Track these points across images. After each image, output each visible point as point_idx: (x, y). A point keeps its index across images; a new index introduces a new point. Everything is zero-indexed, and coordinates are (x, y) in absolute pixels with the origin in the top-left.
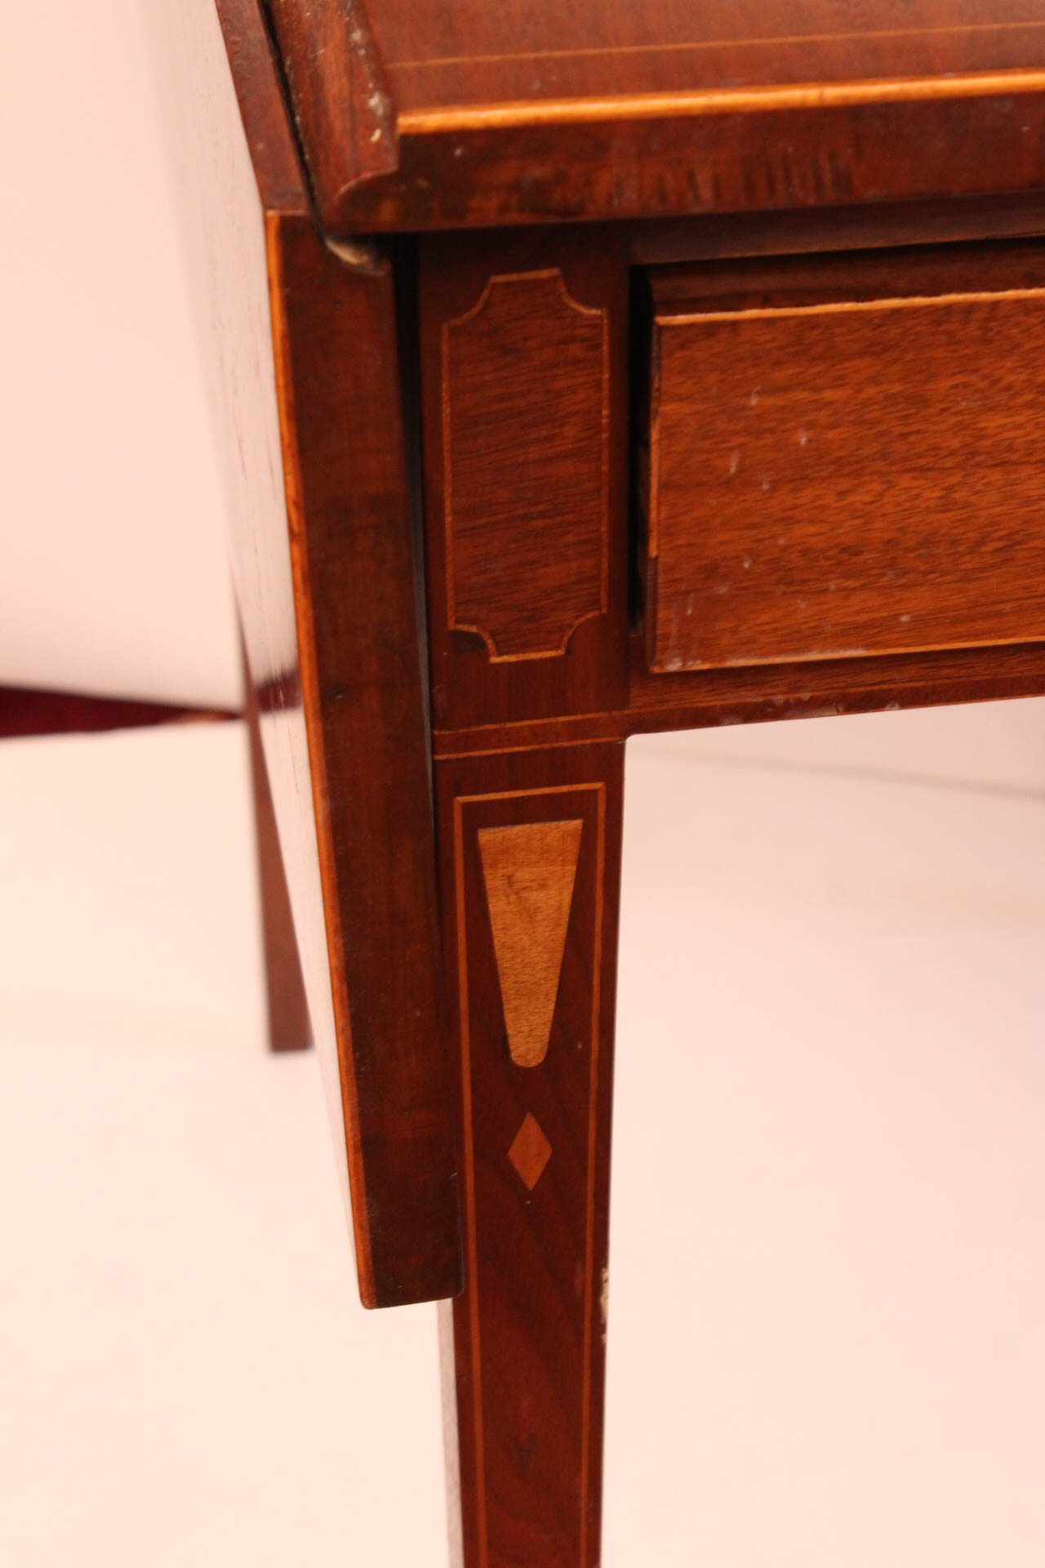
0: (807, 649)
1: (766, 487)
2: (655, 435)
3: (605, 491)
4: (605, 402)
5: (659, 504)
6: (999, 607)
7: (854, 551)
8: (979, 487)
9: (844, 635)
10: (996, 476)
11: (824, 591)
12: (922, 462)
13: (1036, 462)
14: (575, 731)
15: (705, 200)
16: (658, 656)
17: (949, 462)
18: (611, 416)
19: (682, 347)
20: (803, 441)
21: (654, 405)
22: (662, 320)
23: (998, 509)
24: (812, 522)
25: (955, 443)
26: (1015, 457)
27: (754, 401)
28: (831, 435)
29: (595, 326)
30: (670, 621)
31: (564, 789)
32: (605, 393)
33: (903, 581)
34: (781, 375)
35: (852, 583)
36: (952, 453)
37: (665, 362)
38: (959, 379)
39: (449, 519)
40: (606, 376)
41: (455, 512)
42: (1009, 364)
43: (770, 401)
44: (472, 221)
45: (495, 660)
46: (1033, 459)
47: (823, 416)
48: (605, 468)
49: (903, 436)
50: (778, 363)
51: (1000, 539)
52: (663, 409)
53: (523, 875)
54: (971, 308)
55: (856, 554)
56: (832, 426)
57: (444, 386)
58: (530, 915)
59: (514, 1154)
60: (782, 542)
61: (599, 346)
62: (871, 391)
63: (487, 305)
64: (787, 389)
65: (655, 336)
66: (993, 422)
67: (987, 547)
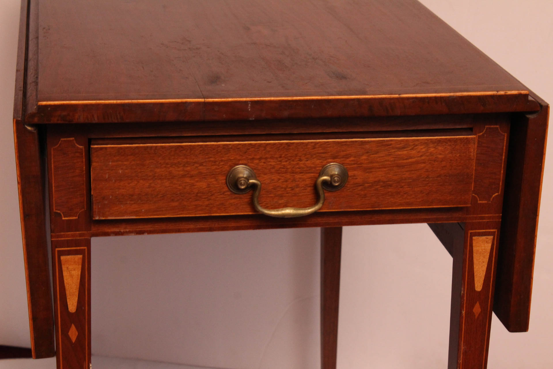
0: (124, 216)
1: (114, 181)
3: (85, 184)
4: (84, 166)
5: (93, 184)
6: (162, 209)
7: (132, 195)
8: (156, 183)
9: (131, 214)
10: (159, 181)
11: (127, 204)
12: (144, 178)
13: (167, 179)
14: (80, 235)
15: (96, 120)
16: (94, 216)
17: (150, 178)
18: (85, 168)
19: (96, 152)
20: (121, 172)
21: (91, 164)
22: (92, 147)
23: (160, 188)
24: (123, 189)
25: (151, 174)
26: (163, 178)
27: (110, 163)
28: (126, 171)
29: (81, 150)
30: (96, 208)
31: (78, 248)
32: (84, 163)
33: (142, 202)
34: (115, 159)
35: (132, 202)
36: (150, 176)
37: (93, 155)
38: (151, 161)
39: (53, 188)
40: (84, 160)
41: (54, 187)
42: (160, 159)
43: (114, 164)
44: (52, 122)
45: (63, 219)
46: (166, 178)
47: (124, 167)
48: (85, 179)
49: (141, 172)
50: (114, 156)
51: (162, 194)
53: (70, 267)
54: (152, 147)
55: (133, 196)
56: (126, 169)
57: (52, 160)
58: (71, 276)
59: (70, 333)
60: (117, 193)
61: (82, 154)
62: (133, 163)
64: (117, 161)
65: (91, 150)
66: (158, 170)
67: (159, 196)
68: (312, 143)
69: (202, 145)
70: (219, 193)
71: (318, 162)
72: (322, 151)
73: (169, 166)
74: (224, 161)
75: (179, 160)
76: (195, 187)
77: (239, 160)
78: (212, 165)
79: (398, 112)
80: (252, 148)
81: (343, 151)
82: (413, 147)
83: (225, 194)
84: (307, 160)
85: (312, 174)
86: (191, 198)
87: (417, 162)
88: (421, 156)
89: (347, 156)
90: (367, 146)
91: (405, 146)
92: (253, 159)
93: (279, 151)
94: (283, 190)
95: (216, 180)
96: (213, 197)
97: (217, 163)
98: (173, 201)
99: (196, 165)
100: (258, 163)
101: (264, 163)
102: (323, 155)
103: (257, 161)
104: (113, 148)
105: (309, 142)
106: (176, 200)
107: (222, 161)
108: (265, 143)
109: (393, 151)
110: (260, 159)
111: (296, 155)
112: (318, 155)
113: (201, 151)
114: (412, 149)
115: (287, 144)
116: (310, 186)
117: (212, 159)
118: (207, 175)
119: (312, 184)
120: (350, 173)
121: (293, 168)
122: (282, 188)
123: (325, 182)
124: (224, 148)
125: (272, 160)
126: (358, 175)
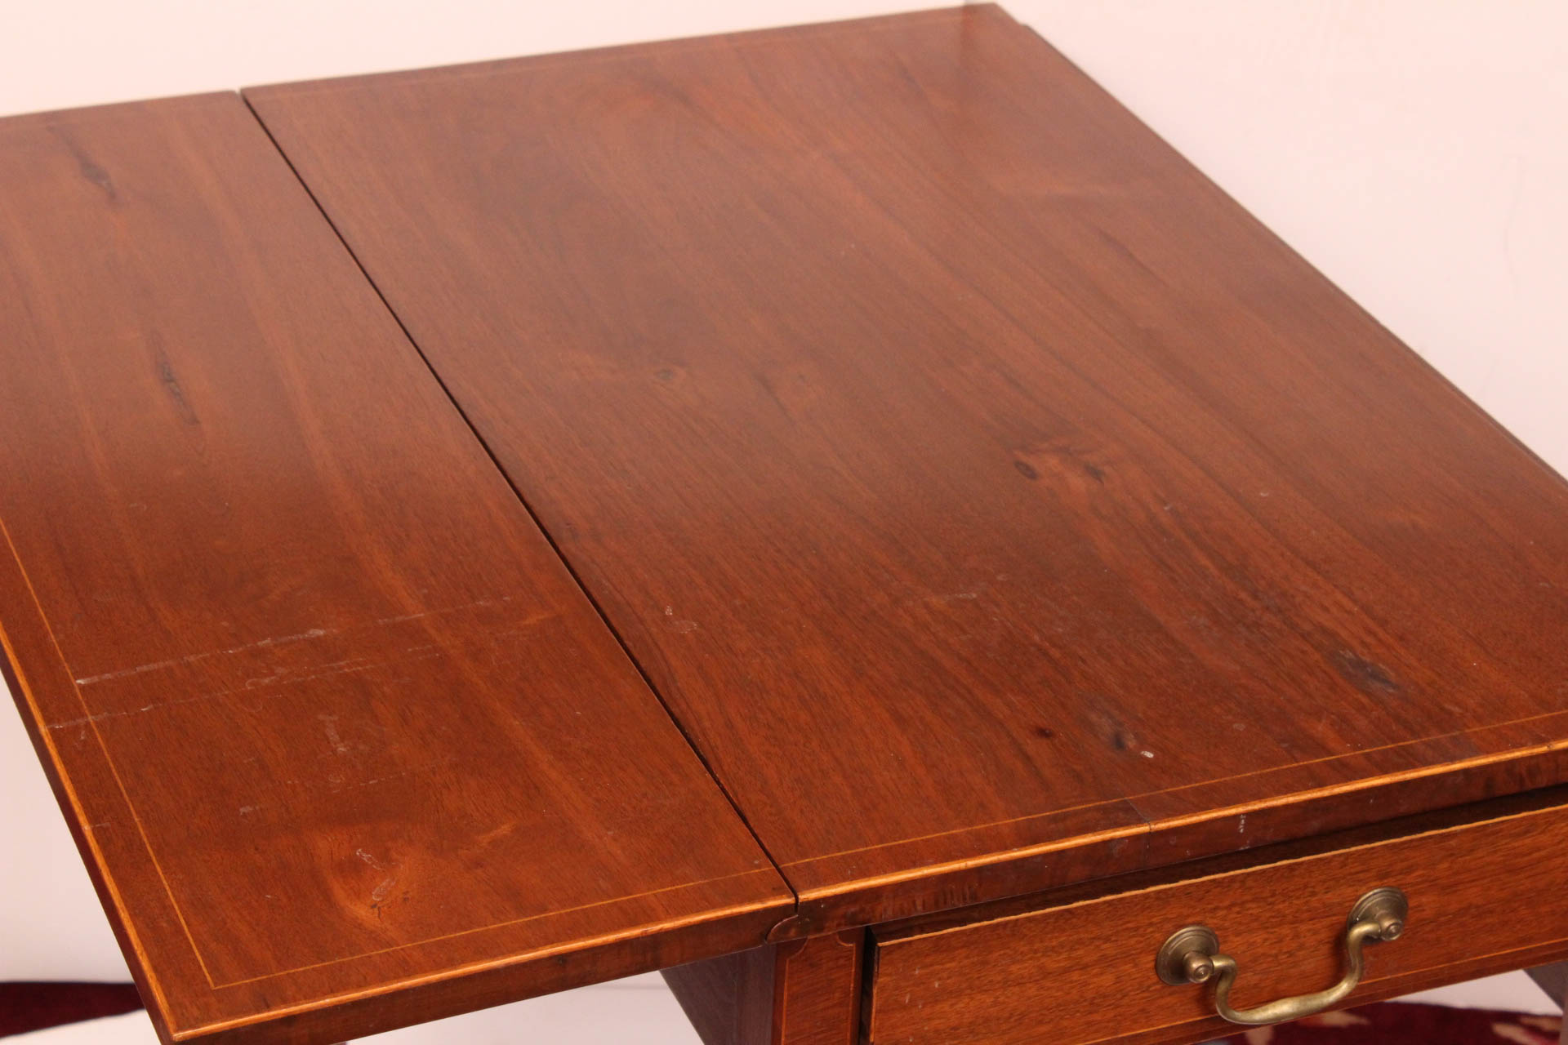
1: (920, 1007)
2: (875, 991)
3: (850, 1019)
4: (852, 981)
5: (875, 1019)
7: (955, 1028)
8: (1009, 995)
10: (1017, 989)
12: (985, 988)
17: (997, 986)
18: (855, 987)
19: (888, 954)
20: (937, 985)
21: (874, 979)
22: (880, 944)
23: (1017, 1004)
24: (939, 1018)
25: (999, 978)
26: (1023, 981)
27: (917, 972)
28: (948, 981)
29: (849, 950)
32: (852, 977)
33: (976, 1038)
34: (928, 960)
36: (998, 983)
37: (881, 961)
38: (1002, 952)
40: (853, 970)
42: (1022, 943)
43: (924, 972)
46: (1032, 981)
47: (945, 975)
48: (851, 1008)
49: (979, 978)
50: (927, 956)
51: (1018, 1015)
52: (880, 980)
54: (1007, 923)
55: (958, 1029)
56: (949, 978)
57: (785, 984)
60: (926, 1028)
61: (850, 959)
62: (966, 962)
63: (806, 948)
64: (931, 965)
65: (876, 950)
66: (1014, 968)
67: (1012, 1020)
68: (1340, 855)
69: (1113, 900)
70: (1138, 989)
71: (1350, 890)
72: (1359, 869)
73: (1039, 955)
74: (1156, 924)
75: (1062, 939)
76: (1091, 986)
77: (1188, 916)
78: (1130, 937)
79: (1542, 781)
80: (1215, 888)
81: (1402, 861)
82: (1544, 827)
83: (1151, 989)
84: (1326, 893)
85: (1334, 918)
86: (1078, 1011)
87: (1549, 858)
88: (1560, 842)
89: (1410, 870)
90: (1453, 843)
91: (1529, 827)
92: (1216, 908)
93: (1272, 884)
94: (1270, 959)
95: (1136, 965)
96: (1126, 1001)
97: (1141, 931)
98: (1041, 1022)
99: (1097, 943)
100: (1225, 916)
101: (1238, 913)
102: (1361, 876)
103: (1223, 913)
104: (924, 939)
105: (1334, 856)
106: (1047, 1020)
107: (1151, 924)
108: (1243, 874)
109: (1504, 842)
110: (1229, 907)
111: (1306, 886)
112: (1349, 877)
113: (1109, 912)
114: (1543, 832)
115: (1289, 866)
116: (1328, 942)
117: (1130, 925)
118: (1118, 959)
119: (1329, 937)
120: (1412, 903)
121: (1296, 912)
122: (1270, 956)
123: (1367, 938)
124: (1158, 899)
125: (1254, 905)
126: (1427, 903)
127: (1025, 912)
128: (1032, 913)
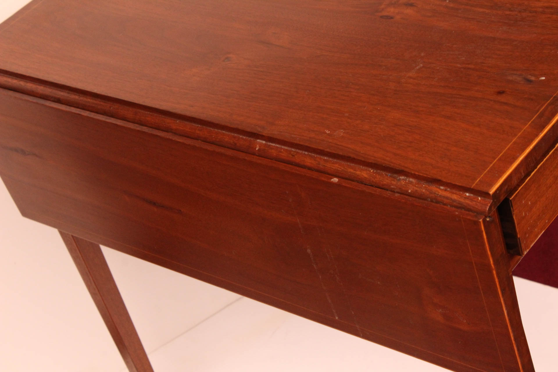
0: (538, 236)
1: (528, 214)
2: (514, 217)
8: (549, 193)
10: (550, 189)
11: (538, 225)
12: (542, 195)
17: (545, 192)
19: (514, 201)
20: (530, 203)
21: (513, 213)
22: (511, 199)
23: (552, 194)
24: (534, 215)
25: (545, 188)
26: (551, 185)
27: (523, 202)
30: (523, 246)
33: (545, 215)
34: (525, 195)
35: (540, 221)
38: (543, 178)
42: (547, 171)
46: (553, 183)
49: (539, 193)
51: (553, 198)
52: (515, 212)
55: (540, 216)
56: (532, 198)
60: (531, 222)
62: (535, 189)
65: (510, 202)
66: (548, 182)
67: (552, 201)
73: (552, 172)
104: (522, 188)
127: (544, 159)
128: (547, 157)
